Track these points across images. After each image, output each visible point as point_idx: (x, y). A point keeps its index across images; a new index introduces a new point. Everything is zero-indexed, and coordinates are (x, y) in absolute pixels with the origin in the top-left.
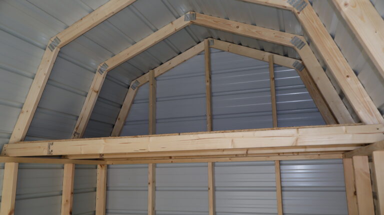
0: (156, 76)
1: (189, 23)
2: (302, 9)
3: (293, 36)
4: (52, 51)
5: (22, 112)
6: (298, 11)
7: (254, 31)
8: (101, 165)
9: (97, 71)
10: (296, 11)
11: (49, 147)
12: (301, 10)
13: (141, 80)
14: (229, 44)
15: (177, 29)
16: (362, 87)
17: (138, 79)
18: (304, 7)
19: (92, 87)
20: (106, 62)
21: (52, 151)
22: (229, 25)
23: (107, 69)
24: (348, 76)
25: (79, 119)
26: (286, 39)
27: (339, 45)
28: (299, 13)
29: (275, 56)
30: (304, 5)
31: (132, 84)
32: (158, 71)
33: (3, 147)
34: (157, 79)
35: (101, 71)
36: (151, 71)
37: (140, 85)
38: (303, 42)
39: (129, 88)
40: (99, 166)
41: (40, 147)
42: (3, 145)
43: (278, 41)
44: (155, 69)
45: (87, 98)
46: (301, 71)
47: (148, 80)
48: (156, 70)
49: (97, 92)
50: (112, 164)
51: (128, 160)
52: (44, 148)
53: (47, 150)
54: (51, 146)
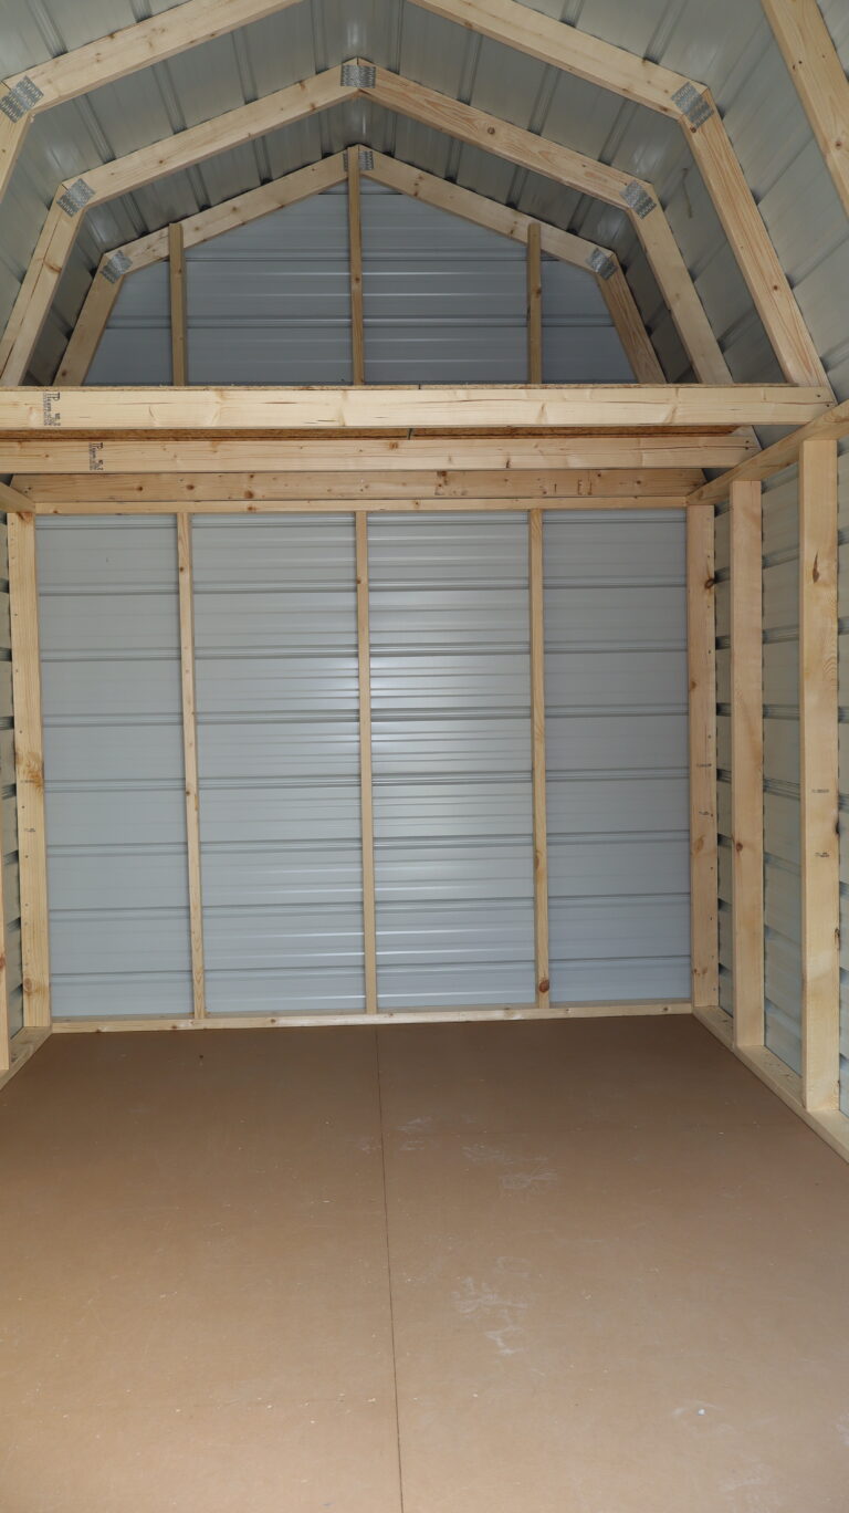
0: (187, 244)
1: (354, 94)
2: (702, 122)
3: (629, 178)
4: (14, 121)
6: (694, 125)
7: (535, 149)
8: (19, 514)
9: (54, 203)
10: (689, 125)
11: (48, 406)
12: (698, 125)
13: (138, 252)
14: (417, 172)
15: (317, 105)
16: (798, 312)
17: (123, 248)
18: (706, 118)
19: (39, 252)
20: (87, 179)
21: (58, 416)
22: (468, 120)
24: (776, 288)
26: (610, 186)
27: (766, 218)
28: (694, 130)
29: (546, 228)
30: (707, 112)
31: (104, 263)
32: (192, 230)
34: (191, 256)
35: (68, 203)
36: (172, 226)
37: (134, 267)
38: (650, 200)
39: (94, 273)
40: (12, 517)
41: (15, 404)
43: (591, 187)
46: (608, 278)
47: (164, 253)
48: (188, 226)
49: (59, 271)
50: (56, 512)
51: (112, 500)
52: (28, 407)
53: (42, 414)
54: (53, 402)
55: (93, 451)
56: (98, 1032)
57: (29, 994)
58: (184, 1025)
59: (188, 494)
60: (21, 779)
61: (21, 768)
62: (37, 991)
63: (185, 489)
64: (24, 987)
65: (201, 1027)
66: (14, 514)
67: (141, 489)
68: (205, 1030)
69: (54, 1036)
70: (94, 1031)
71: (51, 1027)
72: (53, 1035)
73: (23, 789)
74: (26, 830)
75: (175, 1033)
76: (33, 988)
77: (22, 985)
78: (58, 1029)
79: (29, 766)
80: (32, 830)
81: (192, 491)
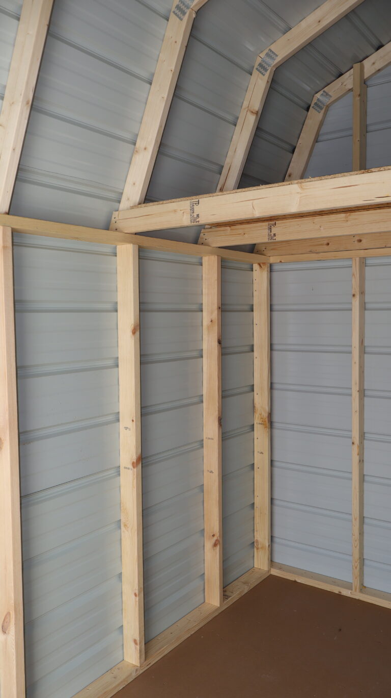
0: (366, 76)
4: (181, 20)
5: (135, 152)
8: (259, 264)
9: (254, 70)
11: (192, 210)
13: (335, 89)
17: (326, 89)
19: (246, 104)
20: (273, 47)
21: (198, 216)
23: (276, 62)
25: (224, 171)
31: (315, 100)
32: (370, 65)
33: (111, 216)
34: (369, 83)
35: (262, 67)
36: (357, 66)
37: (332, 99)
39: (308, 109)
40: (256, 266)
41: (175, 211)
42: (112, 214)
44: (365, 62)
45: (238, 128)
47: (350, 86)
48: (367, 63)
49: (257, 113)
50: (281, 261)
51: (311, 252)
52: (182, 211)
53: (189, 216)
54: (195, 207)
55: (270, 229)
56: (295, 582)
57: (257, 549)
58: (346, 593)
59: (358, 245)
60: (257, 421)
61: (257, 415)
62: (261, 548)
63: (356, 242)
64: (255, 544)
65: (357, 598)
66: (257, 264)
67: (328, 244)
68: (359, 600)
69: (271, 577)
70: (293, 580)
71: (269, 571)
72: (271, 575)
73: (257, 427)
74: (258, 452)
75: (339, 596)
76: (259, 546)
77: (254, 542)
78: (275, 572)
79: (261, 415)
80: (262, 453)
81: (360, 243)
